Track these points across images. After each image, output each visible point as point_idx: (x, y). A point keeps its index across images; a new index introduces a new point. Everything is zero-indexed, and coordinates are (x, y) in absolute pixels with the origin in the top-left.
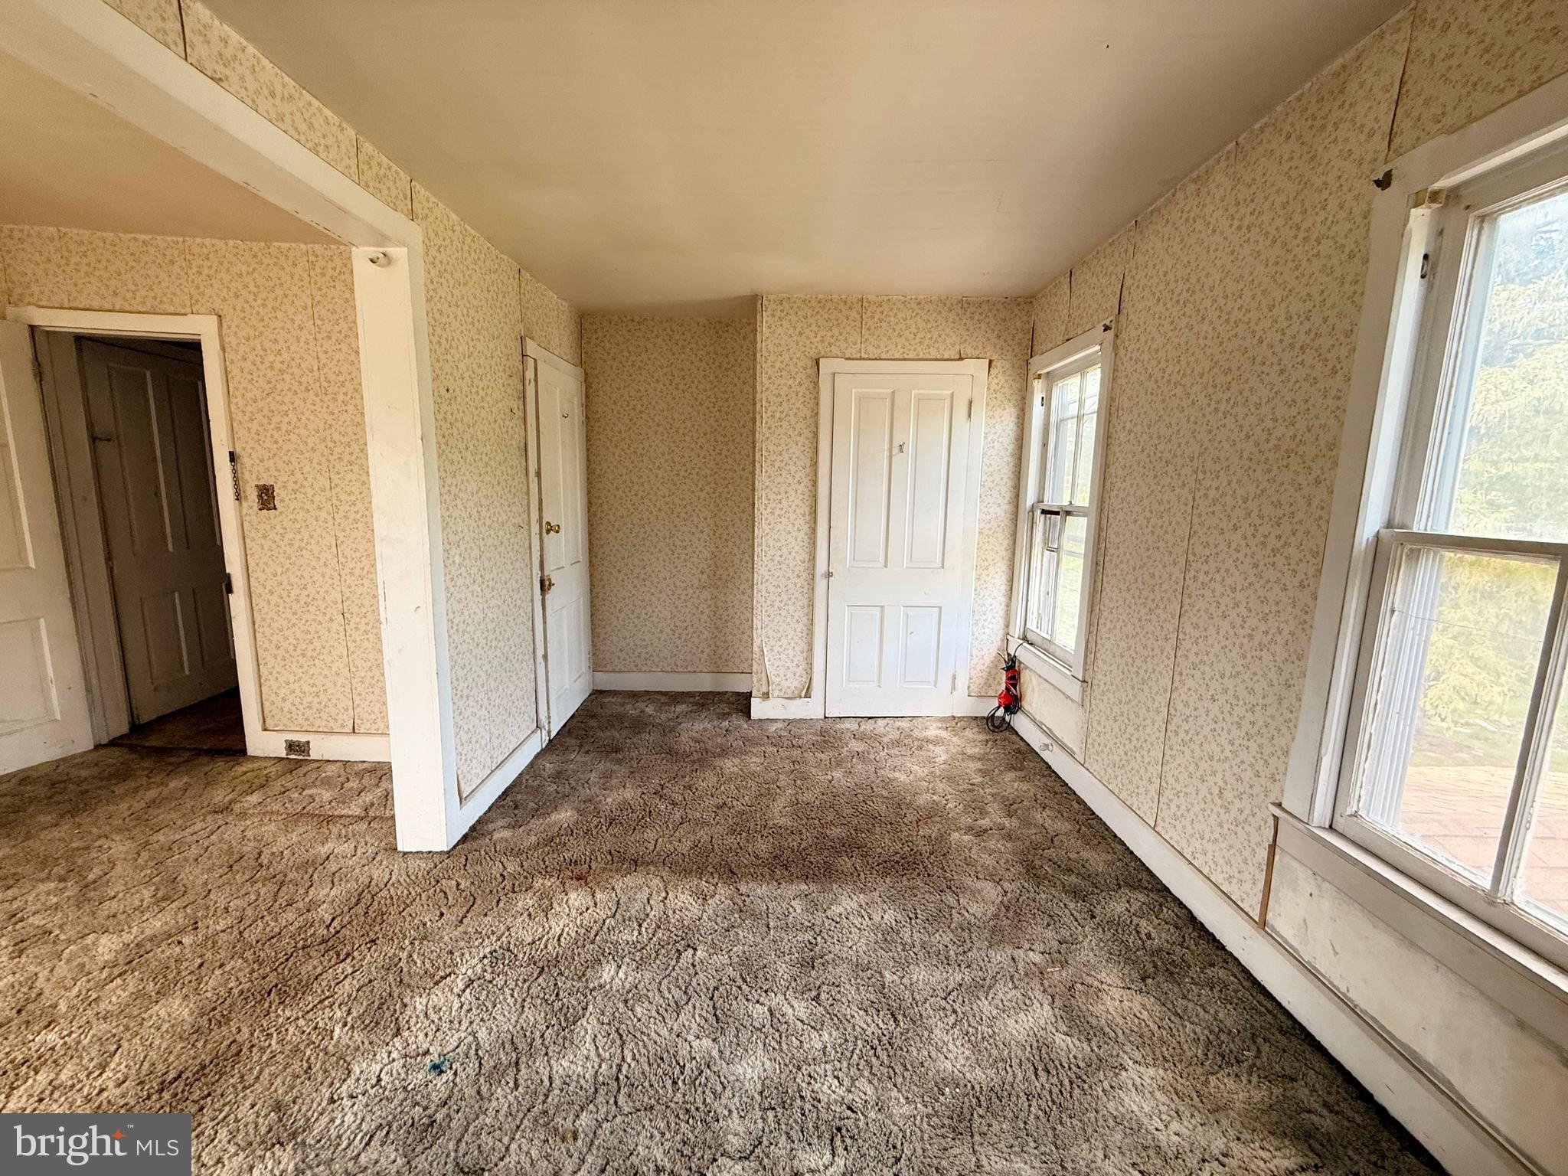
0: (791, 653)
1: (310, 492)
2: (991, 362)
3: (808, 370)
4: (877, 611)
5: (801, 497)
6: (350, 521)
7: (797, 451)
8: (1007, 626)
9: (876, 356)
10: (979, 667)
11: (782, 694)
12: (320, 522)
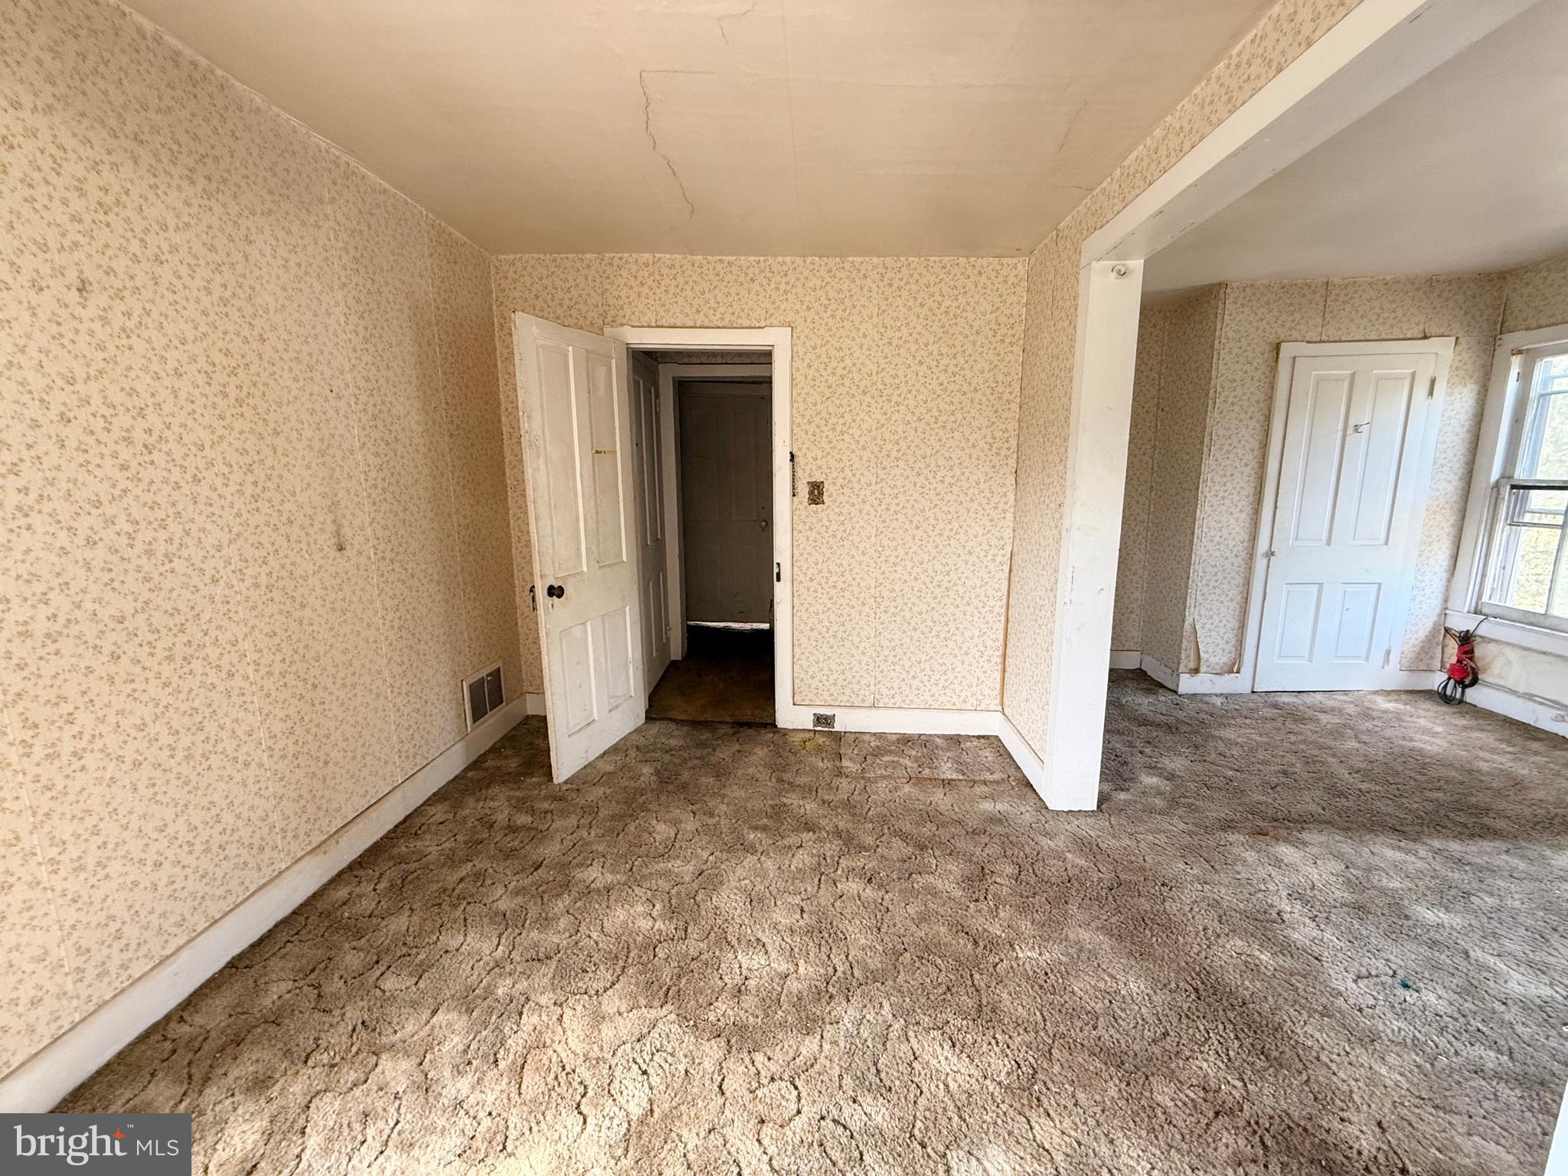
0: (1222, 631)
1: (857, 487)
2: (1457, 338)
3: (1266, 356)
4: (1315, 589)
5: (1247, 479)
6: (891, 512)
7: (1247, 437)
8: (1446, 601)
9: (1337, 338)
10: (1412, 642)
11: (1209, 670)
12: (863, 515)
